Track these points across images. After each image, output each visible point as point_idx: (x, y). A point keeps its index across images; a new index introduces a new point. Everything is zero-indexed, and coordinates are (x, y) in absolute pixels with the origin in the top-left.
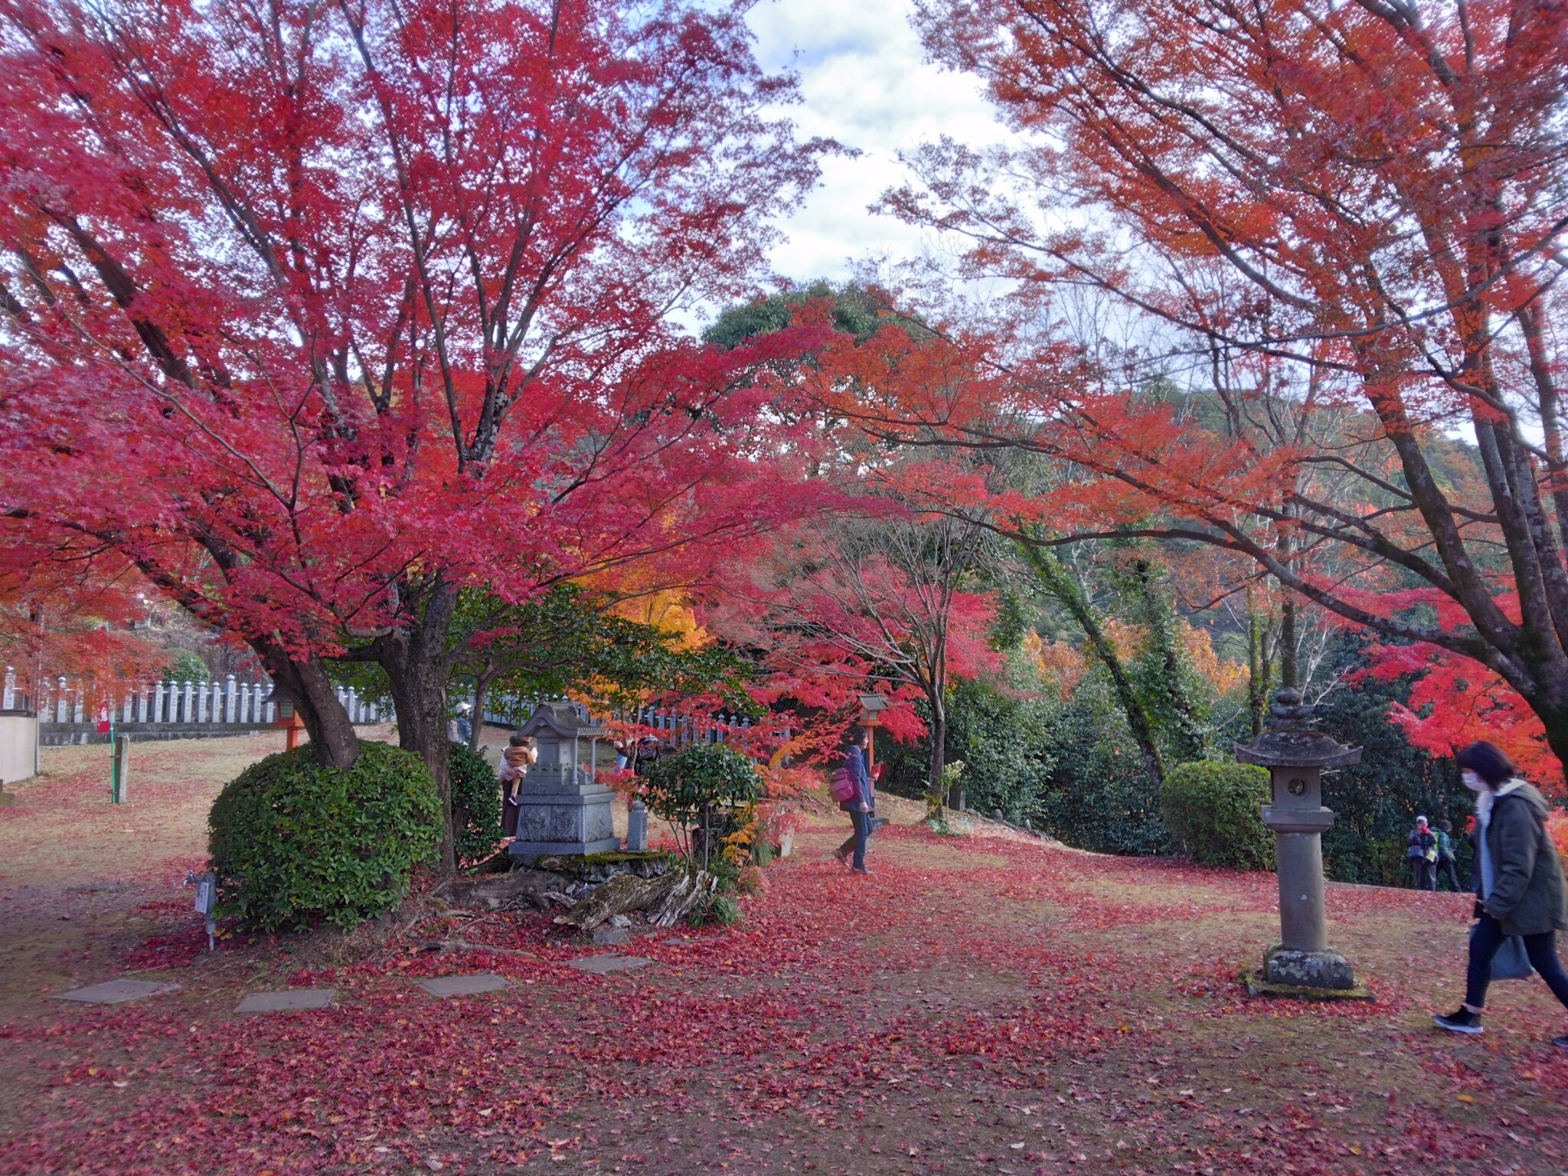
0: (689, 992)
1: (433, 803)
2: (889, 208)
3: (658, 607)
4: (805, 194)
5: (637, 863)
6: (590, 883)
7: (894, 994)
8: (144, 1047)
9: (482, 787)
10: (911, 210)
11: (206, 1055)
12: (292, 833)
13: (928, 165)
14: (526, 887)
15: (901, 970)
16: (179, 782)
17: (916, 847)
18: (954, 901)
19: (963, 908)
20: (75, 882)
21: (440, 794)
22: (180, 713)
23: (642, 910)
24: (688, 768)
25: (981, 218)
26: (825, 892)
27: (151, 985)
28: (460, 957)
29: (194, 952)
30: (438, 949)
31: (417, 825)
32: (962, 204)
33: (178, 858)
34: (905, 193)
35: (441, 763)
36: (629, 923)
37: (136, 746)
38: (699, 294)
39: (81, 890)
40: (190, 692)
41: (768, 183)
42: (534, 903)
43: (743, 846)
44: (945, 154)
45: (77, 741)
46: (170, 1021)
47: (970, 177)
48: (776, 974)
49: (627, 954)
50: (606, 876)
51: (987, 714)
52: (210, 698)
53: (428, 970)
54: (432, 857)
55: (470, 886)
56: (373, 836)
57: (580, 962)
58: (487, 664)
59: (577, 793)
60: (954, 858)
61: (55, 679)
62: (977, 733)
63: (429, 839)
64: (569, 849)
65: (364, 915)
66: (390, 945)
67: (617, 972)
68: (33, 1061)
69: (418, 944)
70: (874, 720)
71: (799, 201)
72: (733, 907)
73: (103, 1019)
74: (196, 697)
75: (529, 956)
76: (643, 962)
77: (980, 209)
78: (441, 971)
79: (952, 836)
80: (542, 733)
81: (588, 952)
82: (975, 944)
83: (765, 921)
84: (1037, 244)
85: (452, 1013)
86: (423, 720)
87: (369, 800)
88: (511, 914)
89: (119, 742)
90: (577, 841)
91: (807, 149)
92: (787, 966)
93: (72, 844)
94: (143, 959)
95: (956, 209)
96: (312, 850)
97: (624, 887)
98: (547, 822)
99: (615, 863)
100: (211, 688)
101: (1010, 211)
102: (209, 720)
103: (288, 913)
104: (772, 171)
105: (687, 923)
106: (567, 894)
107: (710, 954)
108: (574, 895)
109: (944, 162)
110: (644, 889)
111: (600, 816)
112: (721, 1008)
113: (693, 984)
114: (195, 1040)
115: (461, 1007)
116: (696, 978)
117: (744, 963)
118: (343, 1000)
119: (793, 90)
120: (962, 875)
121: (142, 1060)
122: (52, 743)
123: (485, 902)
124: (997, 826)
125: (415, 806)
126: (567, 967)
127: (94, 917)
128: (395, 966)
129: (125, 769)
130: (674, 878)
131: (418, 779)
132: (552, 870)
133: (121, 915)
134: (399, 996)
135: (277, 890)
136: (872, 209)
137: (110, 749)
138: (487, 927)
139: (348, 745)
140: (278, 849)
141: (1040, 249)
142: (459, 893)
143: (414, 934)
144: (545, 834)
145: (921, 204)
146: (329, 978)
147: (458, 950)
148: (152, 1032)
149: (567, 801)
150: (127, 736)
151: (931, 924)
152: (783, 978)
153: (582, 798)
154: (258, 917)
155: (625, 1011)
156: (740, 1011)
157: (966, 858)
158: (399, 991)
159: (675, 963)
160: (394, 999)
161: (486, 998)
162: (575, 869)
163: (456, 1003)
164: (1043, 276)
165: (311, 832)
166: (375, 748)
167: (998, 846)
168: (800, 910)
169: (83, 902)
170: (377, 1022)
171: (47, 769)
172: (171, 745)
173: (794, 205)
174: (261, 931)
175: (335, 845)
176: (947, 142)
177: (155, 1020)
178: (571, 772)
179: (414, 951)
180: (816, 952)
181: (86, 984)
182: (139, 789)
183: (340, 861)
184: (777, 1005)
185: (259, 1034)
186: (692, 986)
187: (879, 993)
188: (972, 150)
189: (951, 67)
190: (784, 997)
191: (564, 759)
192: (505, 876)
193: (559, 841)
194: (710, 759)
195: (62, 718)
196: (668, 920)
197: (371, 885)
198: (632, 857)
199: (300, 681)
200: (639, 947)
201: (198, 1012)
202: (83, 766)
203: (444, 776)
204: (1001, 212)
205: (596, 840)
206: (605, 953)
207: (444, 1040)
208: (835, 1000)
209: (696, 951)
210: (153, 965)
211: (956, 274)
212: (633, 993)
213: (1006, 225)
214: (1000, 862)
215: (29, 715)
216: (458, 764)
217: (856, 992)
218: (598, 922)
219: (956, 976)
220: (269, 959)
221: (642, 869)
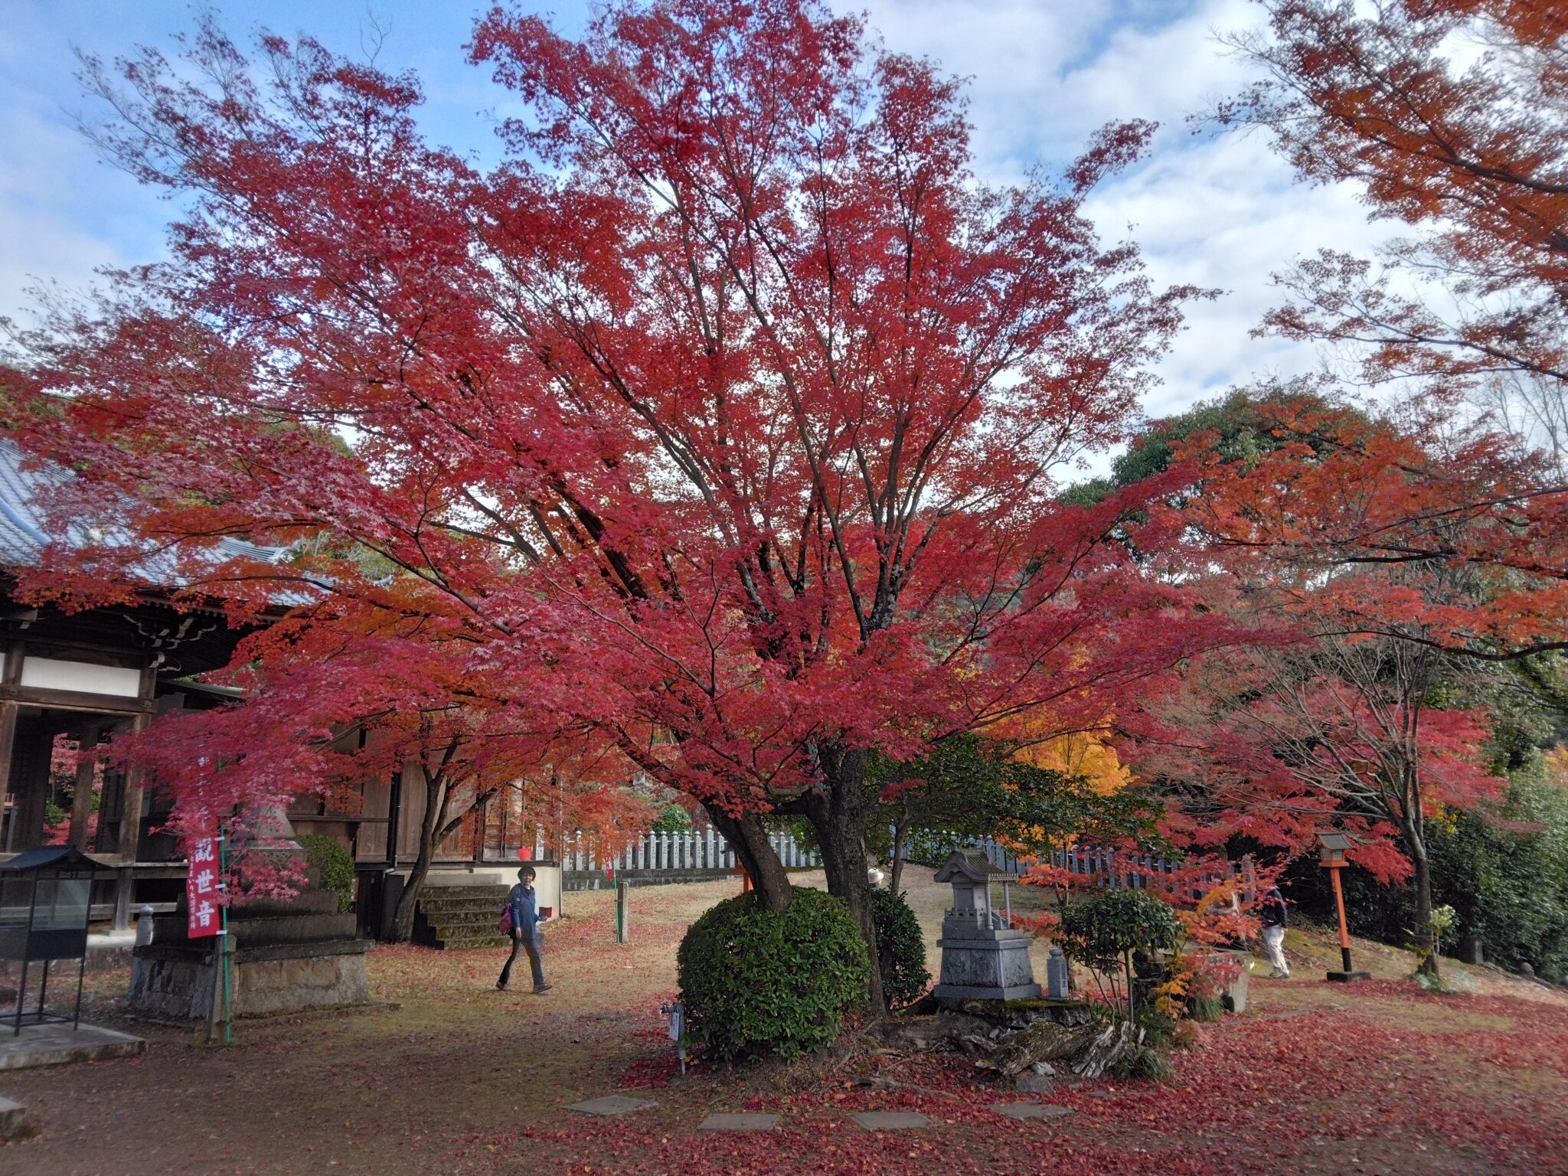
0: (1104, 1144)
1: (858, 945)
2: (1273, 329)
3: (1077, 748)
4: (1170, 339)
5: (1058, 1010)
6: (1012, 1028)
7: (1326, 1161)
8: (626, 1153)
9: (904, 930)
10: (1297, 327)
11: (672, 1162)
12: (741, 971)
13: (1310, 279)
14: (950, 1030)
15: (1341, 1136)
16: (669, 923)
17: (1400, 1005)
18: (1427, 1066)
19: (1435, 1074)
20: (585, 1011)
21: (865, 936)
22: (670, 860)
23: (1066, 1059)
24: (1102, 914)
25: (1377, 322)
26: (1274, 1051)
27: (636, 1101)
28: (890, 1094)
29: (670, 1075)
30: (869, 1084)
31: (846, 966)
32: (1350, 312)
33: (666, 992)
34: (1289, 312)
35: (865, 908)
36: (1052, 1071)
37: (636, 890)
38: (1079, 445)
39: (589, 1018)
40: (677, 841)
41: (1131, 336)
42: (959, 1046)
43: (1177, 997)
44: (1328, 266)
45: (591, 887)
46: (648, 1133)
47: (1358, 284)
48: (1200, 1133)
49: (1049, 1102)
50: (1027, 1022)
51: (1500, 849)
52: (693, 845)
53: (860, 1104)
54: (861, 996)
55: (897, 1026)
56: (806, 975)
57: (1001, 1107)
58: (903, 813)
59: (993, 939)
60: (1446, 1018)
61: (573, 834)
62: (1488, 873)
63: (857, 979)
64: (989, 994)
65: (804, 1048)
66: (827, 1079)
67: (1035, 1119)
68: (546, 1158)
69: (852, 1079)
70: (1339, 861)
71: (1165, 346)
72: (1163, 1060)
73: (599, 1128)
74: (682, 845)
75: (953, 1098)
76: (1062, 1111)
77: (1373, 314)
78: (871, 1106)
79: (1447, 994)
80: (956, 879)
81: (1011, 1098)
82: (1439, 1114)
83: (1198, 1078)
84: (1446, 338)
85: (876, 1145)
86: (846, 867)
87: (802, 942)
88: (938, 1056)
89: (621, 887)
90: (996, 985)
91: (1165, 299)
92: (1214, 1125)
93: (586, 978)
94: (632, 1079)
95: (1346, 319)
96: (757, 987)
97: (1045, 1035)
98: (968, 965)
99: (1036, 1009)
100: (694, 837)
101: (1411, 308)
102: (694, 866)
103: (741, 1043)
104: (1132, 325)
105: (1113, 1074)
106: (989, 1038)
107: (1133, 1107)
108: (999, 1040)
109: (1328, 273)
110: (1066, 1038)
111: (1017, 962)
112: (1133, 1161)
113: (1109, 1136)
114: (665, 1150)
115: (885, 1139)
116: (1114, 1131)
117: (1167, 1119)
118: (786, 1125)
119: (1133, 259)
120: (1448, 1039)
121: (623, 1162)
122: (573, 889)
123: (912, 1042)
124: (1525, 983)
125: (842, 947)
126: (988, 1111)
127: (598, 1041)
128: (832, 1098)
129: (626, 912)
130: (1096, 1028)
131: (843, 923)
132: (974, 1014)
133: (617, 1041)
134: (833, 1125)
135: (732, 1022)
136: (1255, 333)
137: (613, 893)
138: (915, 1067)
139: (783, 891)
140: (731, 985)
141: (1451, 342)
142: (888, 1033)
143: (848, 1069)
144: (966, 977)
145: (1308, 320)
146: (775, 1104)
147: (888, 1086)
148: (633, 1141)
149: (983, 946)
150: (627, 882)
151: (1391, 1091)
152: (1207, 1135)
153: (997, 943)
154: (719, 1046)
155: (1035, 1156)
156: (1151, 1165)
157: (1460, 1020)
158: (833, 1121)
159: (1095, 1114)
160: (828, 1128)
161: (908, 1133)
162: (997, 1014)
163: (880, 1136)
164: (1461, 368)
165: (755, 970)
166: (807, 893)
167: (1507, 1005)
168: (1240, 1067)
169: (590, 1028)
170: (811, 1147)
171: (568, 912)
172: (663, 889)
173: (1160, 351)
174: (721, 1059)
175: (776, 982)
176: (1327, 255)
177: (637, 1131)
178: (986, 916)
179: (848, 1085)
180: (1250, 1113)
181: (589, 1098)
182: (638, 929)
183: (779, 997)
184: (1192, 1162)
185: (715, 1149)
186: (1108, 1138)
187: (1309, 1158)
188: (1357, 256)
189: (1325, 180)
190: (1203, 1156)
191: (979, 904)
192: (930, 1018)
193: (979, 985)
194: (1124, 905)
195: (580, 867)
196: (1093, 1071)
197: (809, 1021)
198: (1053, 1004)
199: (742, 834)
200: (1062, 1096)
201: (670, 1127)
202: (595, 909)
203: (868, 920)
204: (1398, 312)
205: (1016, 985)
206: (1029, 1100)
207: (865, 1168)
208: (1257, 1162)
209: (1119, 1104)
210: (639, 1084)
211: (1361, 380)
212: (1046, 1140)
213: (1406, 324)
214: (1504, 1024)
215: (554, 865)
216: (881, 909)
217: (1283, 1156)
218: (1019, 1069)
219: (1406, 1146)
220: (728, 1084)
221: (1064, 1016)
